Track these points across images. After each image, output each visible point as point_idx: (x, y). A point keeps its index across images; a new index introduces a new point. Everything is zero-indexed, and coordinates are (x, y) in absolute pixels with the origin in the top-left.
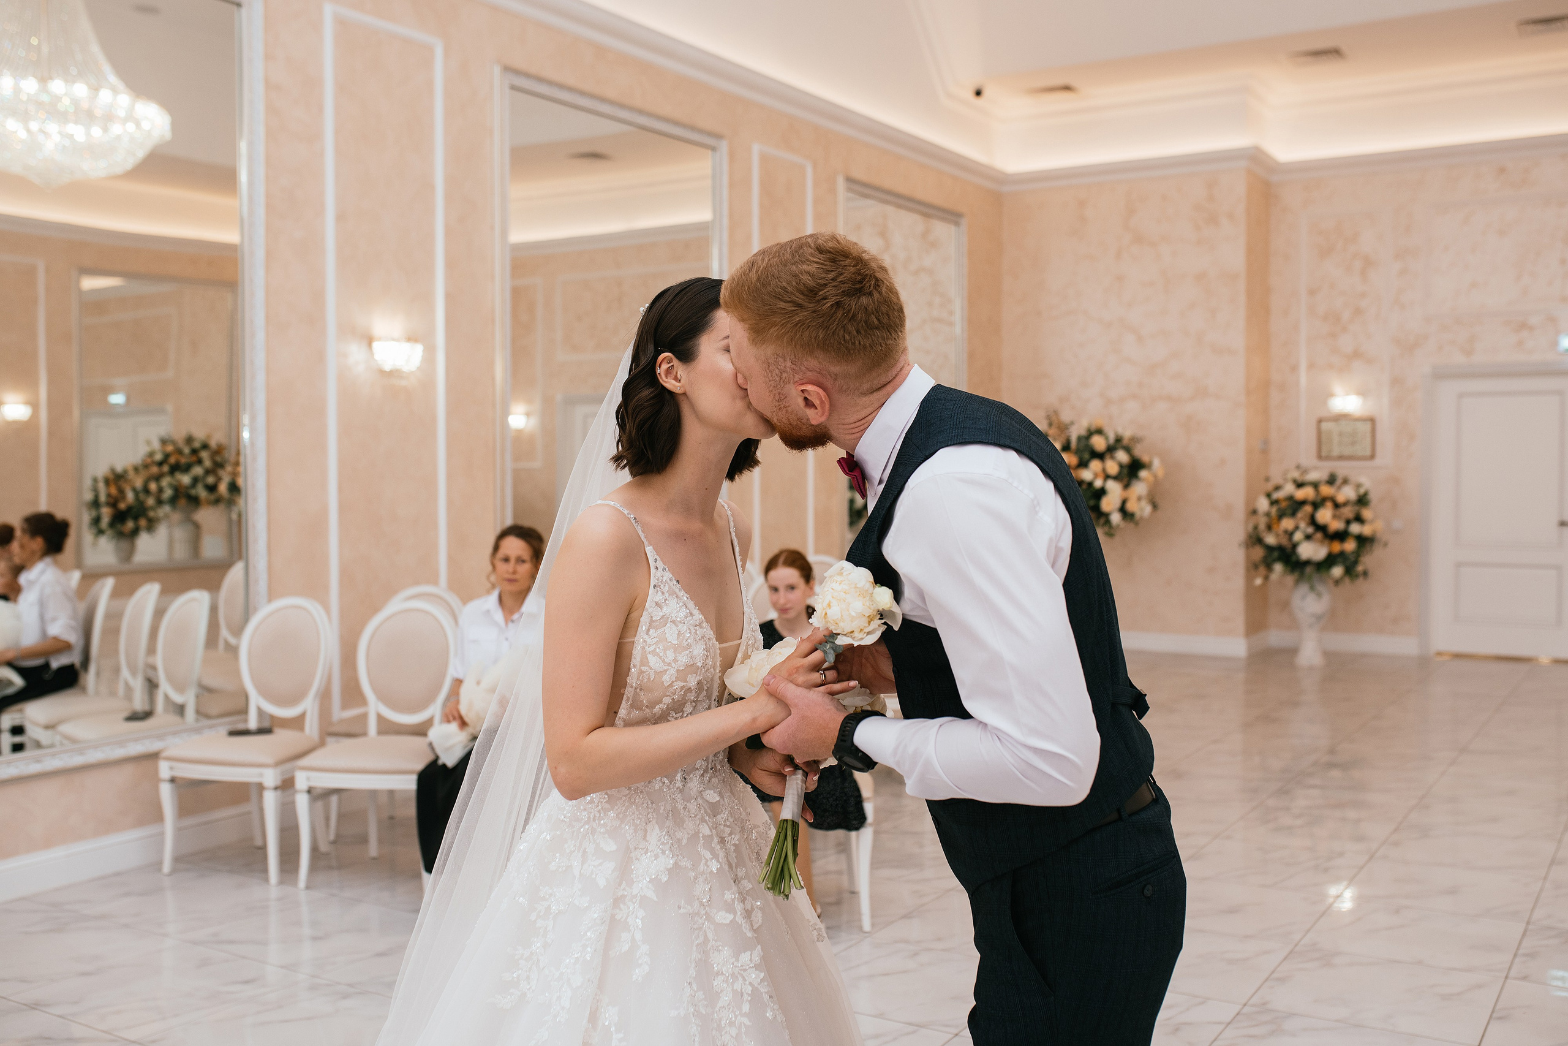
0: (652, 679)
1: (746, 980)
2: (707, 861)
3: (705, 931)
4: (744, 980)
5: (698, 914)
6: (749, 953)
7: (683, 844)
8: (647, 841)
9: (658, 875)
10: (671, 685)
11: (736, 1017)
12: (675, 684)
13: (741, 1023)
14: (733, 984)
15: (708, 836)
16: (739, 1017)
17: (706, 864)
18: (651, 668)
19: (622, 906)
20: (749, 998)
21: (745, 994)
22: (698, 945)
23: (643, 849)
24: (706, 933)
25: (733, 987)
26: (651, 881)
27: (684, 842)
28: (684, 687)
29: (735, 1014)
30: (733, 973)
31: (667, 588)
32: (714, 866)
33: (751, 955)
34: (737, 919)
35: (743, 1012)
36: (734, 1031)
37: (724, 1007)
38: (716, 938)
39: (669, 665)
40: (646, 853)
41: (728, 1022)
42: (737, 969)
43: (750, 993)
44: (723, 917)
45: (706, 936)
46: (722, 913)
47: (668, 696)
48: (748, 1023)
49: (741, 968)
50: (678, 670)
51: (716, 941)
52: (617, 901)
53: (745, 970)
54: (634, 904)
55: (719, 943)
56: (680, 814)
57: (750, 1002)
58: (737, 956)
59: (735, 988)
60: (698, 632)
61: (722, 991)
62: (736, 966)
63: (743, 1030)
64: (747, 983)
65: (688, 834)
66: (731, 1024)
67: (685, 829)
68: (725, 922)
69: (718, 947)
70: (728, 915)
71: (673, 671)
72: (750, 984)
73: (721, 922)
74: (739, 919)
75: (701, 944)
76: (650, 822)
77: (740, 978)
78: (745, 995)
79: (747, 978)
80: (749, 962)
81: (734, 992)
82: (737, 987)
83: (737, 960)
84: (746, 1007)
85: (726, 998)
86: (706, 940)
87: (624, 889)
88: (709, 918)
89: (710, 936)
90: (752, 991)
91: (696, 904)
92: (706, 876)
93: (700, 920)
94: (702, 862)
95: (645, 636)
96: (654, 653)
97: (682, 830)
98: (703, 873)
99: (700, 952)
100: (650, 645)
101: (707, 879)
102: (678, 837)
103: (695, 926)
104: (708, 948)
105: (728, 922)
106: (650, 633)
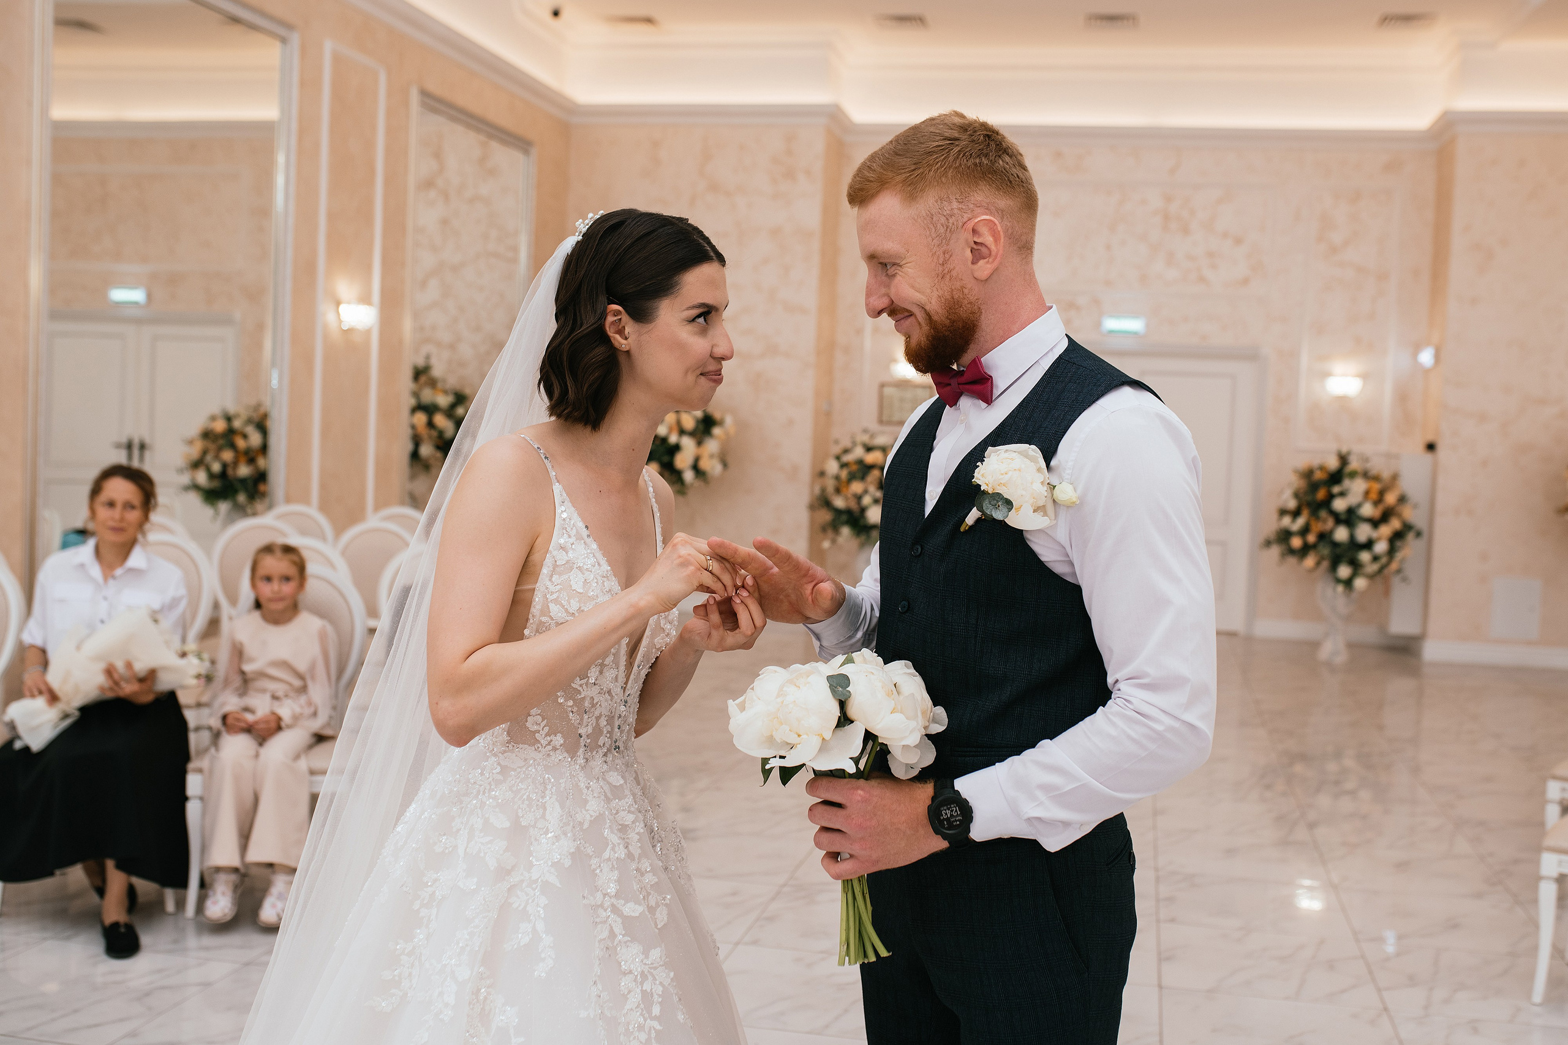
1: (656, 980)
2: (614, 845)
3: (610, 925)
4: (654, 979)
5: (601, 906)
7: (584, 828)
8: (546, 820)
9: (561, 859)
11: (645, 1020)
13: (650, 1027)
14: (642, 983)
16: (649, 1020)
17: (613, 849)
20: (660, 1000)
21: (654, 994)
22: (600, 941)
23: (542, 828)
24: (612, 927)
25: (642, 987)
26: (553, 865)
27: (586, 826)
29: (644, 1017)
30: (643, 972)
31: (574, 531)
32: (621, 851)
33: (659, 951)
34: (646, 911)
35: (653, 1015)
36: (643, 1037)
37: (632, 1009)
38: (624, 932)
40: (546, 833)
41: (636, 1026)
42: (647, 967)
43: (661, 993)
44: (631, 909)
45: (612, 931)
46: (631, 905)
48: (658, 1027)
49: (651, 966)
51: (624, 936)
53: (655, 968)
54: (534, 890)
55: (627, 938)
56: (583, 794)
57: (660, 1003)
58: (646, 953)
59: (644, 988)
60: (605, 584)
61: (629, 992)
62: (645, 964)
63: (653, 1035)
64: (658, 982)
65: (591, 816)
66: (641, 1028)
67: (588, 810)
68: (633, 914)
69: (626, 942)
70: (637, 906)
72: (661, 983)
73: (629, 915)
75: (604, 939)
77: (650, 978)
78: (656, 996)
79: (657, 977)
80: (659, 959)
81: (644, 992)
82: (647, 986)
83: (647, 957)
84: (656, 1010)
85: (635, 998)
86: (612, 934)
87: (522, 873)
88: (615, 910)
89: (617, 929)
90: (662, 991)
91: (599, 895)
92: (612, 864)
93: (604, 913)
94: (610, 846)
95: (548, 583)
96: (556, 601)
97: (584, 812)
98: (609, 859)
99: (605, 948)
100: (552, 593)
101: (613, 866)
102: (579, 820)
103: (598, 920)
104: (615, 944)
105: (637, 915)
106: (553, 579)
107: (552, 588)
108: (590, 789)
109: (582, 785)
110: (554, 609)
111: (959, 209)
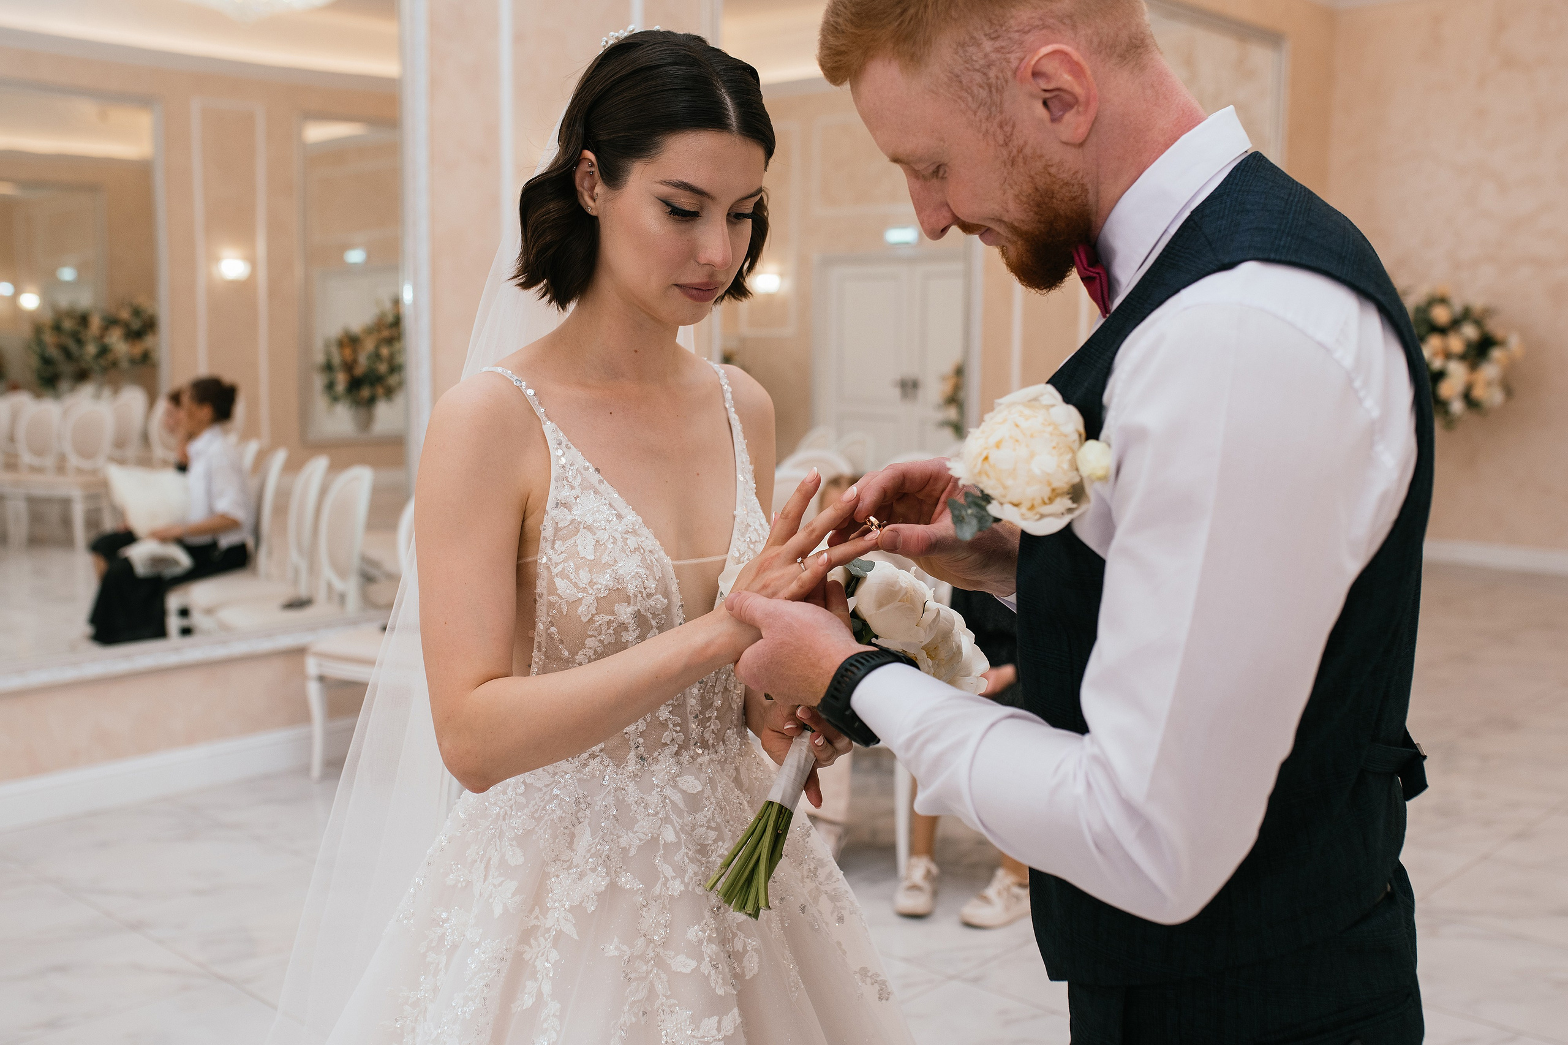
0: (565, 613)
3: (651, 982)
6: (716, 1019)
7: (630, 855)
8: (573, 850)
9: (583, 901)
10: (591, 621)
12: (596, 618)
15: (673, 844)
17: (665, 884)
18: (561, 598)
19: (532, 941)
22: (633, 1003)
23: (566, 861)
24: (652, 985)
26: (571, 910)
28: (609, 623)
31: (579, 480)
32: (676, 887)
33: (719, 1022)
34: (702, 968)
38: (669, 993)
39: (584, 590)
40: (569, 868)
44: (683, 964)
45: (652, 991)
46: (681, 958)
47: (591, 636)
49: (702, 1040)
50: (597, 598)
51: (667, 997)
52: (527, 935)
54: (546, 940)
55: (672, 1001)
56: (631, 810)
58: (695, 1021)
62: (694, 1037)
65: (641, 840)
68: (684, 971)
69: (670, 1007)
70: (689, 960)
71: (590, 599)
73: (679, 970)
74: (706, 968)
75: (640, 1001)
76: (579, 823)
80: (715, 1032)
83: (698, 1028)
86: (653, 995)
87: (537, 918)
88: (659, 962)
89: (659, 988)
91: (641, 942)
92: (663, 903)
93: (645, 968)
94: (660, 882)
95: (550, 552)
96: (562, 575)
97: (631, 835)
98: (659, 897)
99: (641, 1013)
100: (557, 564)
101: (664, 907)
102: (623, 845)
103: (632, 976)
104: (655, 1007)
105: (688, 970)
106: (556, 546)
107: (555, 558)
108: (643, 805)
109: (630, 800)
110: (561, 584)
111: (997, 50)
